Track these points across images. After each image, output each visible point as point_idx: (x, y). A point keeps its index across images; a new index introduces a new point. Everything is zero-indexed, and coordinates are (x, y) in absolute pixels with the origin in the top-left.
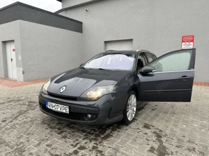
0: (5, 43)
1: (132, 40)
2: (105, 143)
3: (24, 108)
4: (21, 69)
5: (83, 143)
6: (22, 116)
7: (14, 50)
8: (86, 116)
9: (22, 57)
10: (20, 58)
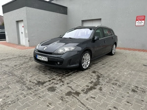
0: (18, 22)
1: (101, 19)
2: (67, 78)
3: (27, 60)
4: (27, 39)
5: (55, 77)
6: (25, 64)
7: (23, 27)
8: (57, 63)
9: (28, 31)
10: (27, 32)
